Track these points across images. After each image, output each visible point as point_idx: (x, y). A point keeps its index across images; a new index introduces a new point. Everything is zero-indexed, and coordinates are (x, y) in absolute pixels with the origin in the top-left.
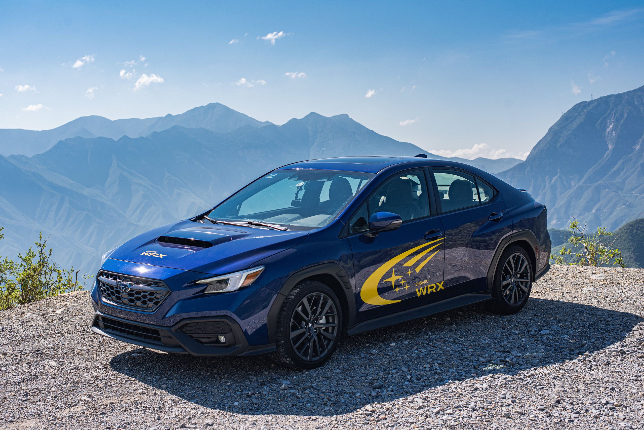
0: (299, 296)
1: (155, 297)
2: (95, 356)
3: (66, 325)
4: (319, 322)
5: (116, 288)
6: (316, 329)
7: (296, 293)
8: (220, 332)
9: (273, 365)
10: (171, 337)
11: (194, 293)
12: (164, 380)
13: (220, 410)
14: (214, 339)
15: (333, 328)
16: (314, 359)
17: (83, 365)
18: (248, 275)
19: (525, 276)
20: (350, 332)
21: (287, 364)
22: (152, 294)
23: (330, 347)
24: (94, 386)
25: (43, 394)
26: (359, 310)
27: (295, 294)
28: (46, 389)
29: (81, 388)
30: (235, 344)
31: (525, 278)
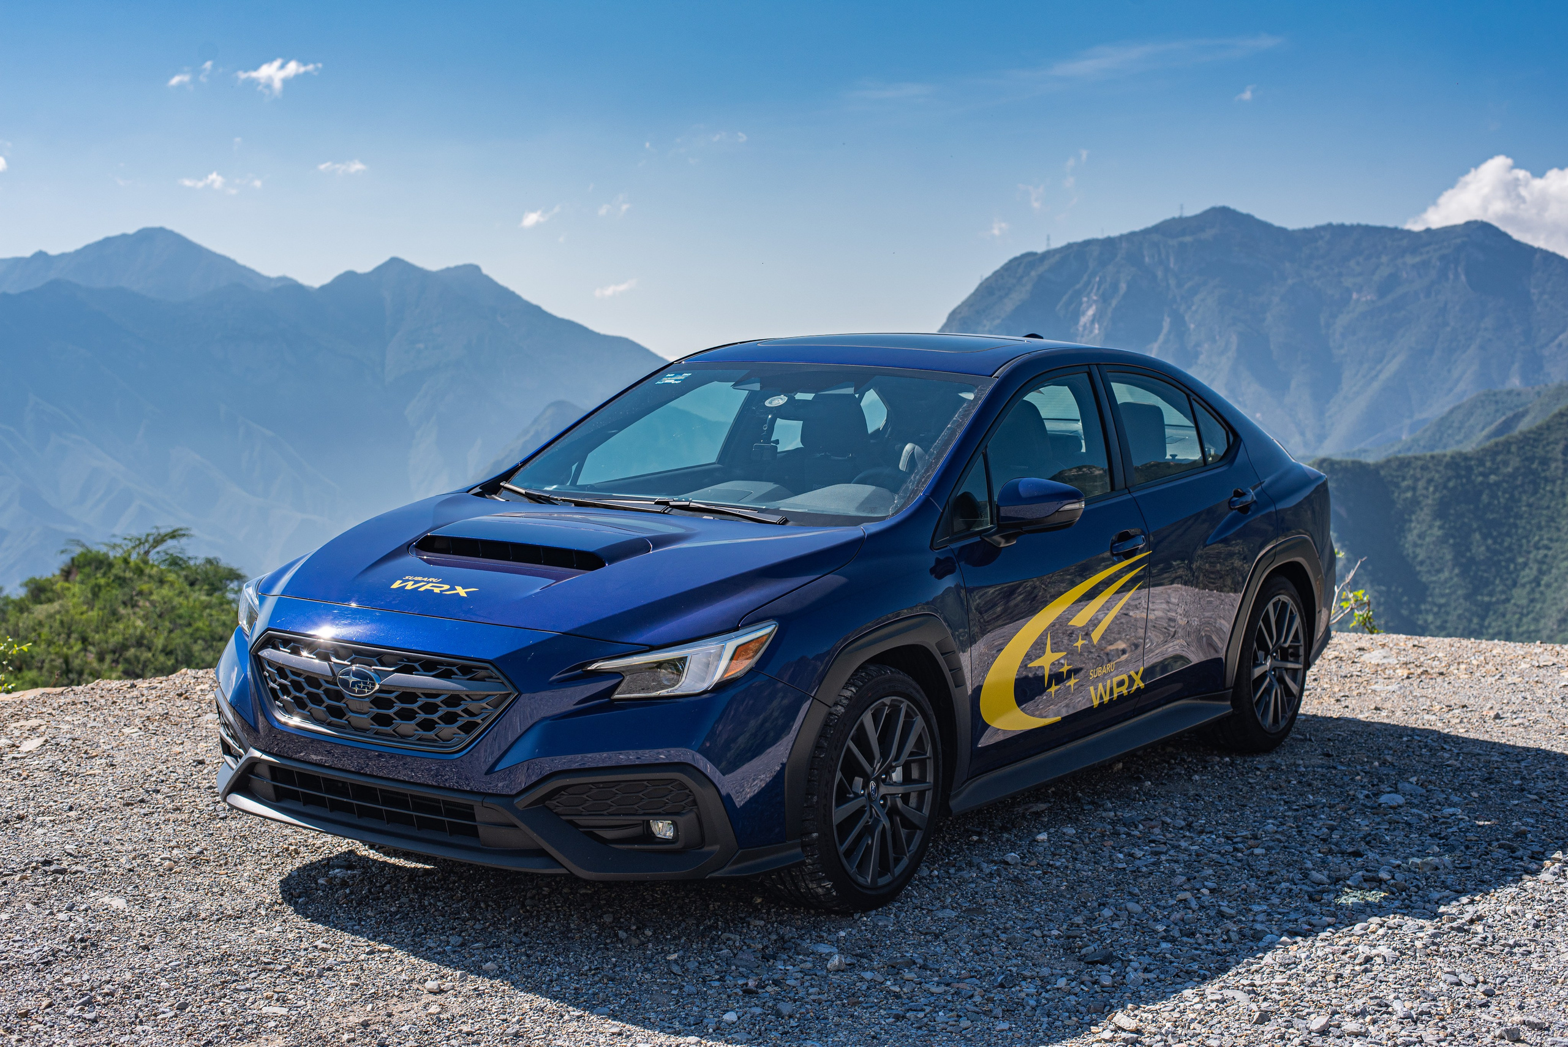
0: (856, 707)
1: (466, 711)
2: (224, 877)
3: (77, 786)
4: (891, 778)
5: (327, 682)
6: (884, 797)
7: (847, 698)
8: (660, 810)
9: (759, 900)
10: (515, 826)
11: (578, 699)
12: (478, 949)
13: (698, 1039)
14: (638, 830)
15: (921, 794)
16: (882, 881)
17: (206, 907)
18: (738, 647)
19: (1292, 655)
20: (956, 804)
21: (818, 895)
22: (454, 700)
23: (914, 847)
24: (282, 971)
25: (138, 997)
26: (977, 743)
27: (845, 702)
28: (141, 983)
29: (244, 979)
30: (702, 842)
31: (1291, 659)
